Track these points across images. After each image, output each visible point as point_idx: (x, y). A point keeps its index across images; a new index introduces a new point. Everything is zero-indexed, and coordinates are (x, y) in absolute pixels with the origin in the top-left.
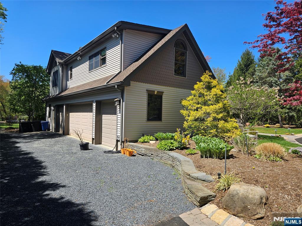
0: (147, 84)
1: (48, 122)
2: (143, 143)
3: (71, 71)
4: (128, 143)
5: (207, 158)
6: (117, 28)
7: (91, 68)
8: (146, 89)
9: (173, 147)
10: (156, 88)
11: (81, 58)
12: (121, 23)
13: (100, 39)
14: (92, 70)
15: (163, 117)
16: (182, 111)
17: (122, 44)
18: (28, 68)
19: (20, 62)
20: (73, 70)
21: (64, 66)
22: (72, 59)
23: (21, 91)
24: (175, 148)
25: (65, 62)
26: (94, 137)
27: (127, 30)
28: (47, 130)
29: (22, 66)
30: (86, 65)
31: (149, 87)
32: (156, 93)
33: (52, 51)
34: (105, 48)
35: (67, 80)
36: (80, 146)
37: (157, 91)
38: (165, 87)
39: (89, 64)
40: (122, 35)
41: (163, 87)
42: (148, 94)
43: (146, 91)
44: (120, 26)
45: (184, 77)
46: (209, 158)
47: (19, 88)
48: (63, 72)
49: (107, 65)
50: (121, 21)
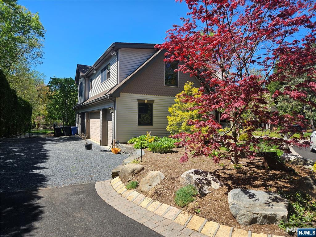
0: (137, 95)
1: (77, 128)
2: (130, 143)
3: (91, 82)
4: (119, 144)
5: (154, 153)
6: (113, 48)
7: (102, 81)
8: (136, 99)
9: (144, 146)
10: (146, 98)
11: (97, 72)
12: (115, 44)
13: (105, 57)
14: (103, 82)
15: (153, 123)
16: (168, 117)
17: (118, 61)
18: (61, 80)
19: (54, 76)
20: (92, 81)
21: (86, 78)
22: (90, 73)
23: (56, 102)
24: (145, 147)
25: (87, 75)
26: (101, 140)
27: (122, 49)
28: (76, 135)
29: (56, 79)
30: (99, 78)
31: (139, 97)
32: (146, 102)
33: (78, 65)
34: (109, 64)
35: (89, 91)
36: (85, 146)
37: (147, 100)
38: (155, 96)
39: (101, 77)
40: (117, 54)
41: (153, 96)
42: (139, 103)
43: (136, 101)
44: (115, 46)
45: (176, 86)
46: (155, 153)
47: (54, 98)
48: (85, 84)
49: (111, 78)
50: (115, 43)
